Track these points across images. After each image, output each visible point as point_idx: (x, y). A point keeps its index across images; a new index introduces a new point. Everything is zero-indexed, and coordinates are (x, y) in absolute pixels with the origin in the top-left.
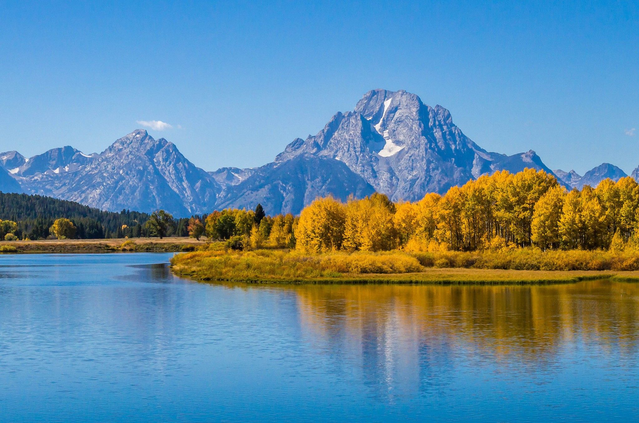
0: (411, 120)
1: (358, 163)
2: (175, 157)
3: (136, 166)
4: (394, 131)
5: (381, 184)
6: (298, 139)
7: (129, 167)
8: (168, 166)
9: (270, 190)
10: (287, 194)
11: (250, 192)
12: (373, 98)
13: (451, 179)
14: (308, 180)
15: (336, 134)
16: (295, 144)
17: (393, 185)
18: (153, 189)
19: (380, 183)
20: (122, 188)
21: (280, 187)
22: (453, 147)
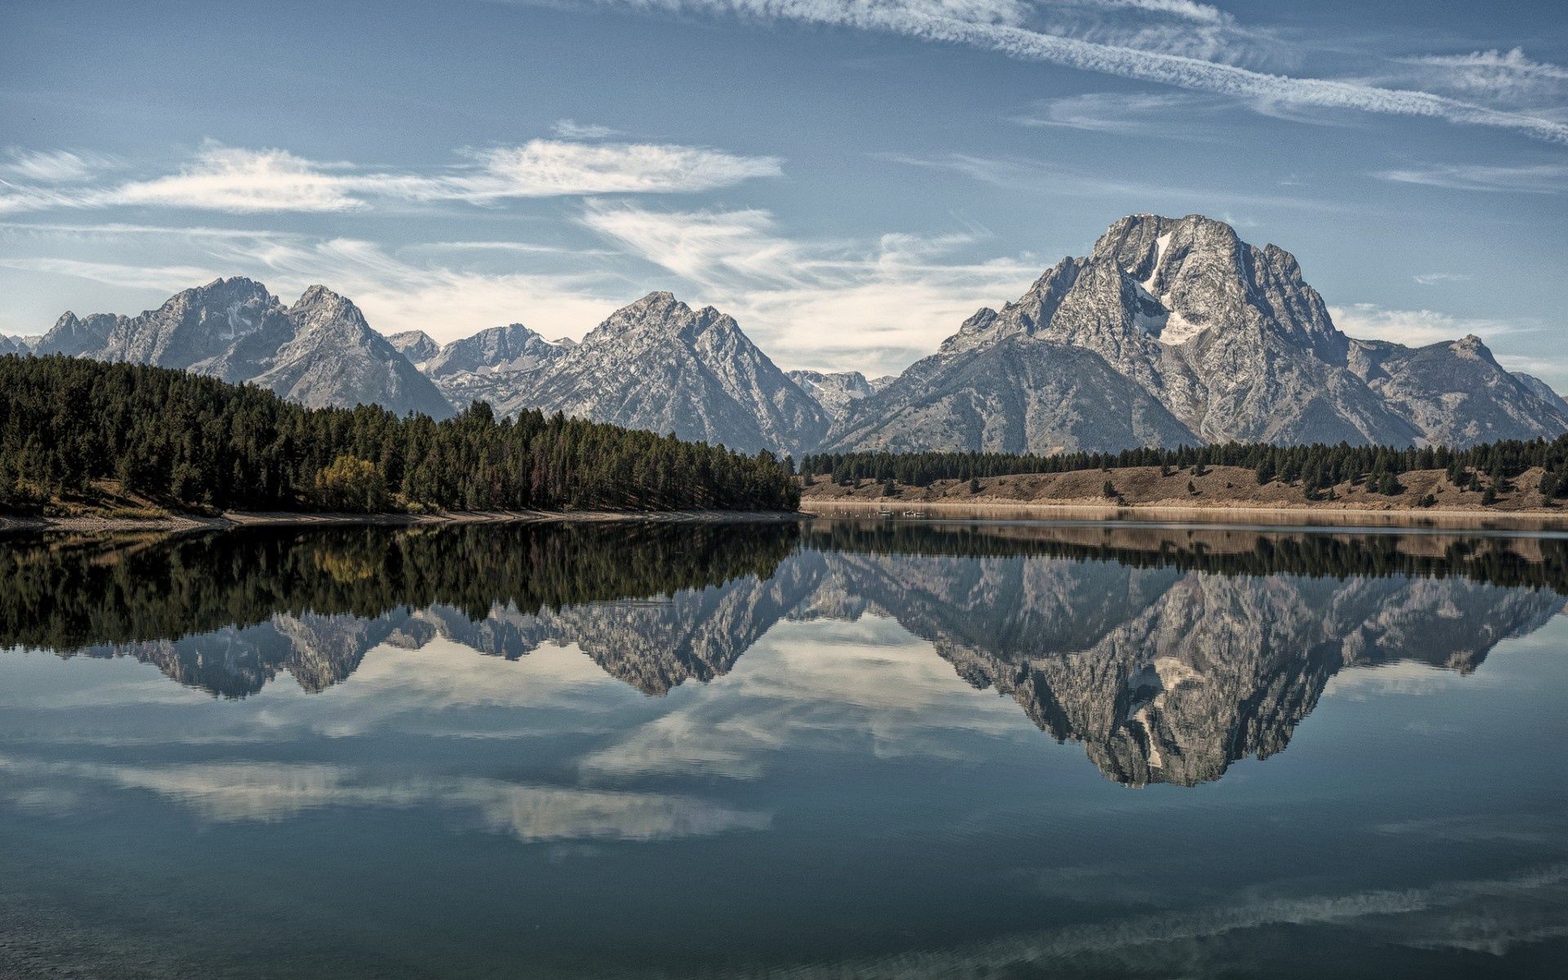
0: (1220, 274)
1: (1121, 357)
2: (736, 342)
3: (662, 358)
4: (1184, 294)
5: (1174, 399)
6: (986, 309)
7: (647, 360)
8: (723, 360)
9: (954, 406)
10: (990, 414)
11: (912, 409)
12: (1133, 231)
13: (1323, 390)
14: (1030, 387)
15: (1068, 299)
16: (979, 319)
17: (1198, 402)
18: (698, 402)
19: (1170, 396)
20: (636, 400)
21: (974, 400)
22: (1308, 328)
